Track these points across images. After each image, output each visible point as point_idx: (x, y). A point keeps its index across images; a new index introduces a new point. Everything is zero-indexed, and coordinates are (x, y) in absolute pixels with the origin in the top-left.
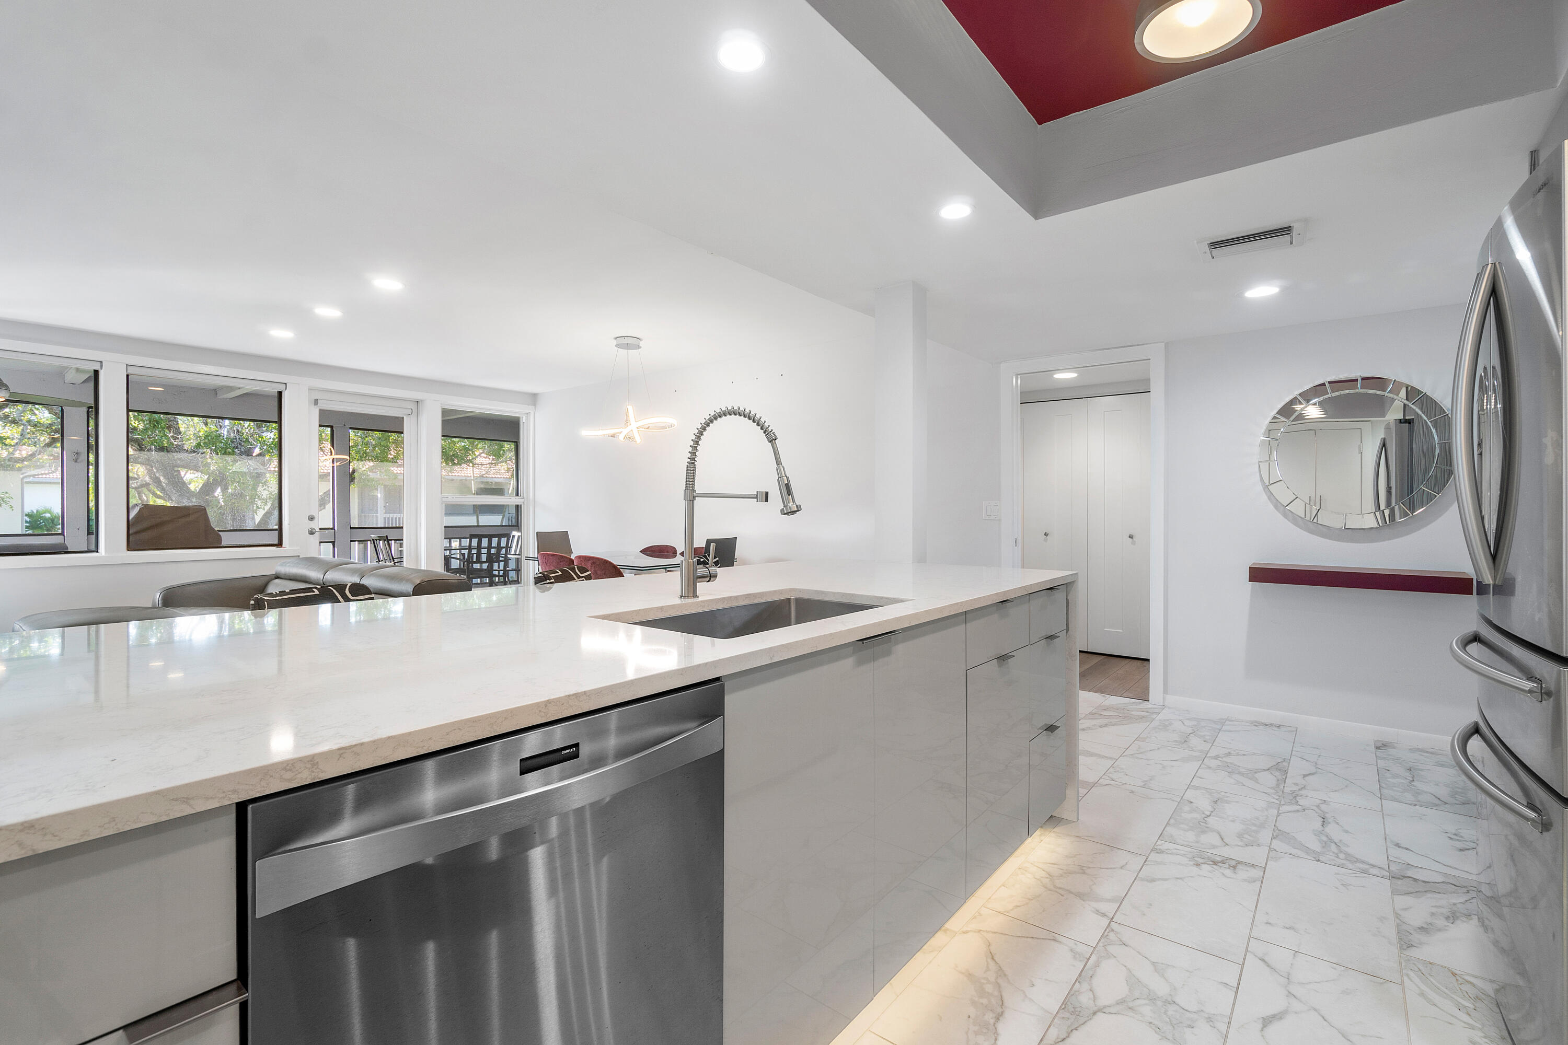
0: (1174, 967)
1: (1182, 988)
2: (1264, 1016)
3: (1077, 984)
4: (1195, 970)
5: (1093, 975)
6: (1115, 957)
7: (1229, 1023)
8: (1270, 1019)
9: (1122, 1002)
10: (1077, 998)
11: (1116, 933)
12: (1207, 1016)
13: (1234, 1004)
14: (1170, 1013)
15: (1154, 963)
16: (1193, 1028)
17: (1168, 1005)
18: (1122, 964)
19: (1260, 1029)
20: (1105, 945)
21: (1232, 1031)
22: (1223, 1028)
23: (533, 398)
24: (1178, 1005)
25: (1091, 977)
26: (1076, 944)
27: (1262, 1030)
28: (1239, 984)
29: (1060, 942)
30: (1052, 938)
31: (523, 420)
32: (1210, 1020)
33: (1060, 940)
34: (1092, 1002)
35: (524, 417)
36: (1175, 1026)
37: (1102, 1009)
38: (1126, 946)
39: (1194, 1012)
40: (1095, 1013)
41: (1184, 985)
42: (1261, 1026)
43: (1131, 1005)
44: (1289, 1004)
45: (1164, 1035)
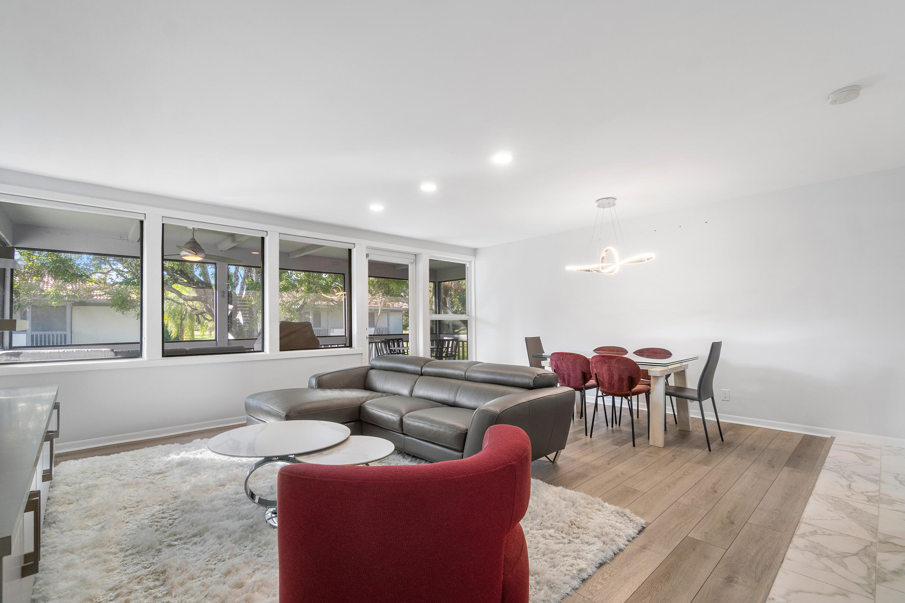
23: (475, 252)
31: (467, 265)
35: (468, 264)
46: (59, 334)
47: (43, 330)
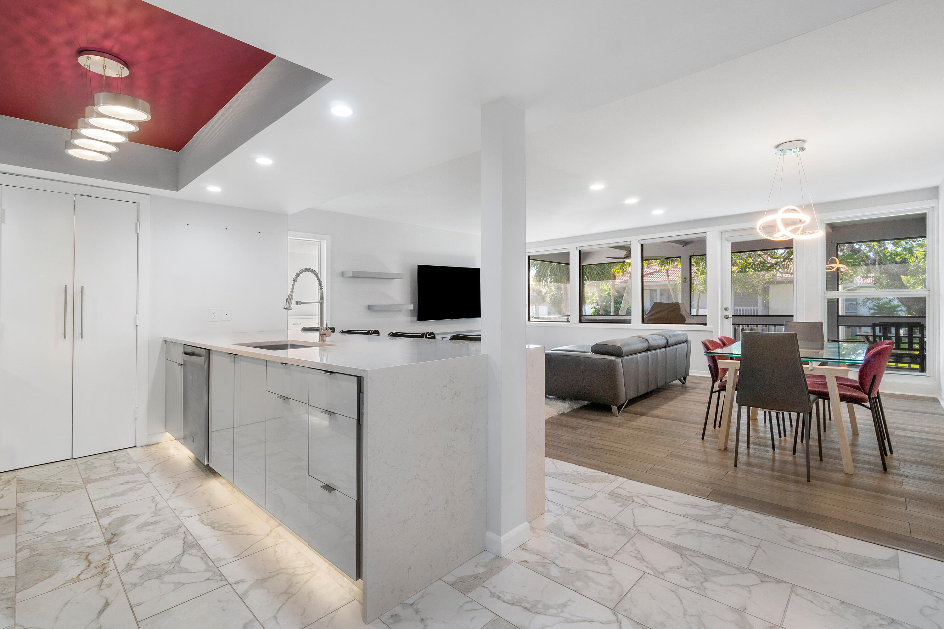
0: (172, 591)
1: (159, 586)
2: (109, 606)
3: (204, 552)
4: (161, 598)
5: (203, 559)
6: (204, 572)
7: (125, 590)
8: (105, 607)
9: (179, 561)
10: (197, 549)
11: (218, 581)
12: (138, 585)
13: (128, 600)
14: (155, 574)
15: (184, 584)
16: (140, 577)
17: (159, 575)
18: (196, 572)
19: (108, 600)
20: (214, 572)
21: (122, 588)
22: (126, 587)
24: (154, 579)
25: (202, 558)
26: (227, 562)
27: (107, 600)
28: (132, 611)
29: (235, 557)
30: (240, 556)
32: (135, 585)
33: (236, 558)
34: (190, 553)
36: (148, 572)
37: (183, 554)
38: (206, 580)
39: (144, 582)
40: (184, 551)
41: (160, 587)
42: (108, 601)
43: (174, 564)
44: (98, 623)
45: (150, 566)
46: (756, 309)
47: (738, 306)
